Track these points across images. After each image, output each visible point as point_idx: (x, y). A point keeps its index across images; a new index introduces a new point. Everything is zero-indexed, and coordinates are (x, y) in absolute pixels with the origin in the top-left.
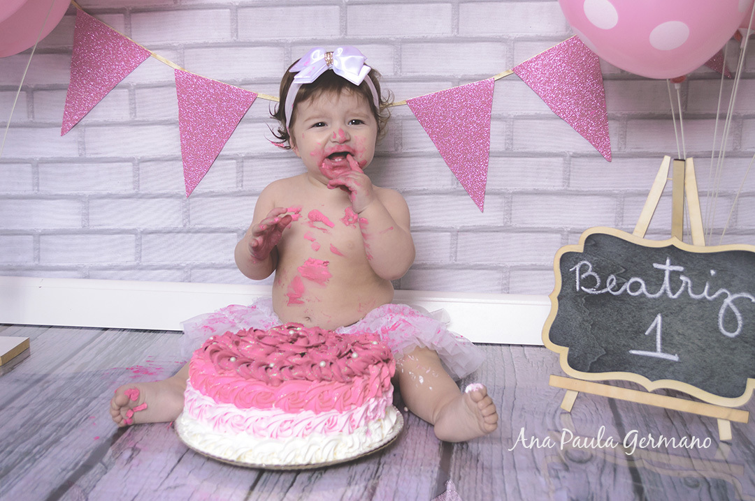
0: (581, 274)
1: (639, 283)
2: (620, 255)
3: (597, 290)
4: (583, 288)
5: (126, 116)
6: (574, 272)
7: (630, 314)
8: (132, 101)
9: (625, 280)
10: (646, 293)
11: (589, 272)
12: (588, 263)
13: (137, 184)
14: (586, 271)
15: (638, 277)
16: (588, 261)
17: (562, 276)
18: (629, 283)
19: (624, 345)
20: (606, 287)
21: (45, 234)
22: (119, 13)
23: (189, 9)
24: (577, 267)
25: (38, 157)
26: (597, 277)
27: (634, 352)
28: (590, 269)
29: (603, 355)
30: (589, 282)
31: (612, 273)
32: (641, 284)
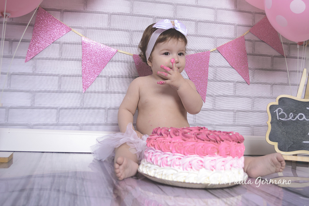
0: (278, 113)
1: (302, 115)
2: (293, 105)
3: (286, 119)
4: (280, 118)
5: (57, 56)
6: (276, 112)
7: (300, 127)
8: (61, 49)
9: (297, 115)
10: (306, 119)
11: (282, 112)
12: (281, 109)
13: (60, 86)
14: (281, 112)
15: (301, 113)
16: (281, 108)
17: (271, 114)
18: (298, 116)
19: (300, 140)
20: (289, 117)
21: (12, 108)
22: (58, 11)
23: (90, 13)
24: (277, 110)
25: (11, 72)
26: (285, 114)
27: (304, 142)
28: (282, 111)
29: (292, 144)
30: (282, 116)
31: (291, 112)
32: (303, 116)
